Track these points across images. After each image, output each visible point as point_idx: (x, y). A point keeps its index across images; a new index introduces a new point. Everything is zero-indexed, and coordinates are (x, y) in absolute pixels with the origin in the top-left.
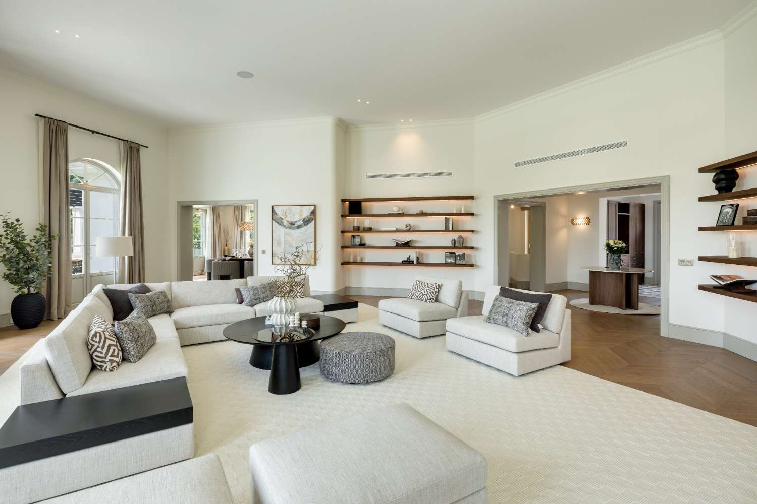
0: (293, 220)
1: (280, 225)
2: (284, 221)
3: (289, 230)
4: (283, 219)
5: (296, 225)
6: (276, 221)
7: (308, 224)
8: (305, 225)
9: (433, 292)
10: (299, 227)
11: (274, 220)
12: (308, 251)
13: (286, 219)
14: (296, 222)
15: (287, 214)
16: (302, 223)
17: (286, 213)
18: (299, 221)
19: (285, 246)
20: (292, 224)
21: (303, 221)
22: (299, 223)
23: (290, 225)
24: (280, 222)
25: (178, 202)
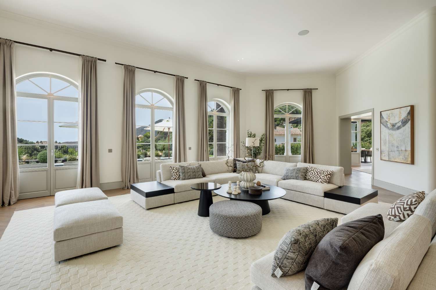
0: (394, 122)
1: (385, 127)
2: (388, 124)
3: (392, 131)
4: (387, 122)
5: (396, 127)
6: (383, 124)
7: (405, 125)
8: (403, 126)
9: (400, 208)
10: (399, 128)
11: (382, 123)
12: (406, 150)
13: (389, 122)
14: (396, 124)
15: (390, 118)
16: (401, 124)
17: (389, 116)
18: (398, 122)
19: (389, 145)
20: (393, 126)
21: (401, 123)
22: (399, 124)
23: (392, 127)
24: (385, 124)
25: (339, 117)
